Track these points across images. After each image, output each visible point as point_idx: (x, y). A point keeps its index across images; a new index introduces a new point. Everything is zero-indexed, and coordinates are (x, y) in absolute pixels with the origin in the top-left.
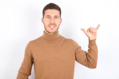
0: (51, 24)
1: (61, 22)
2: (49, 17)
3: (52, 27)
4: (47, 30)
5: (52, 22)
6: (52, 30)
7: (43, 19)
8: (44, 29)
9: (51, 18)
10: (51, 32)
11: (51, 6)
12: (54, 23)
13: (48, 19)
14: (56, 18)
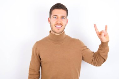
0: (57, 24)
1: (67, 23)
2: (56, 17)
3: (58, 26)
4: (54, 30)
5: (59, 22)
6: (58, 29)
7: (50, 19)
8: (50, 29)
9: (57, 18)
10: (57, 32)
11: (59, 6)
12: (61, 23)
13: (55, 19)
14: (63, 18)
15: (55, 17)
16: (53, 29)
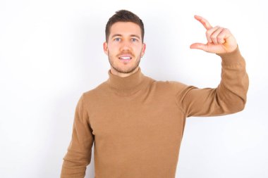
1: (143, 51)
3: (125, 58)
6: (125, 64)
7: (106, 44)
10: (123, 70)
14: (134, 40)
15: (118, 39)
16: (114, 63)
